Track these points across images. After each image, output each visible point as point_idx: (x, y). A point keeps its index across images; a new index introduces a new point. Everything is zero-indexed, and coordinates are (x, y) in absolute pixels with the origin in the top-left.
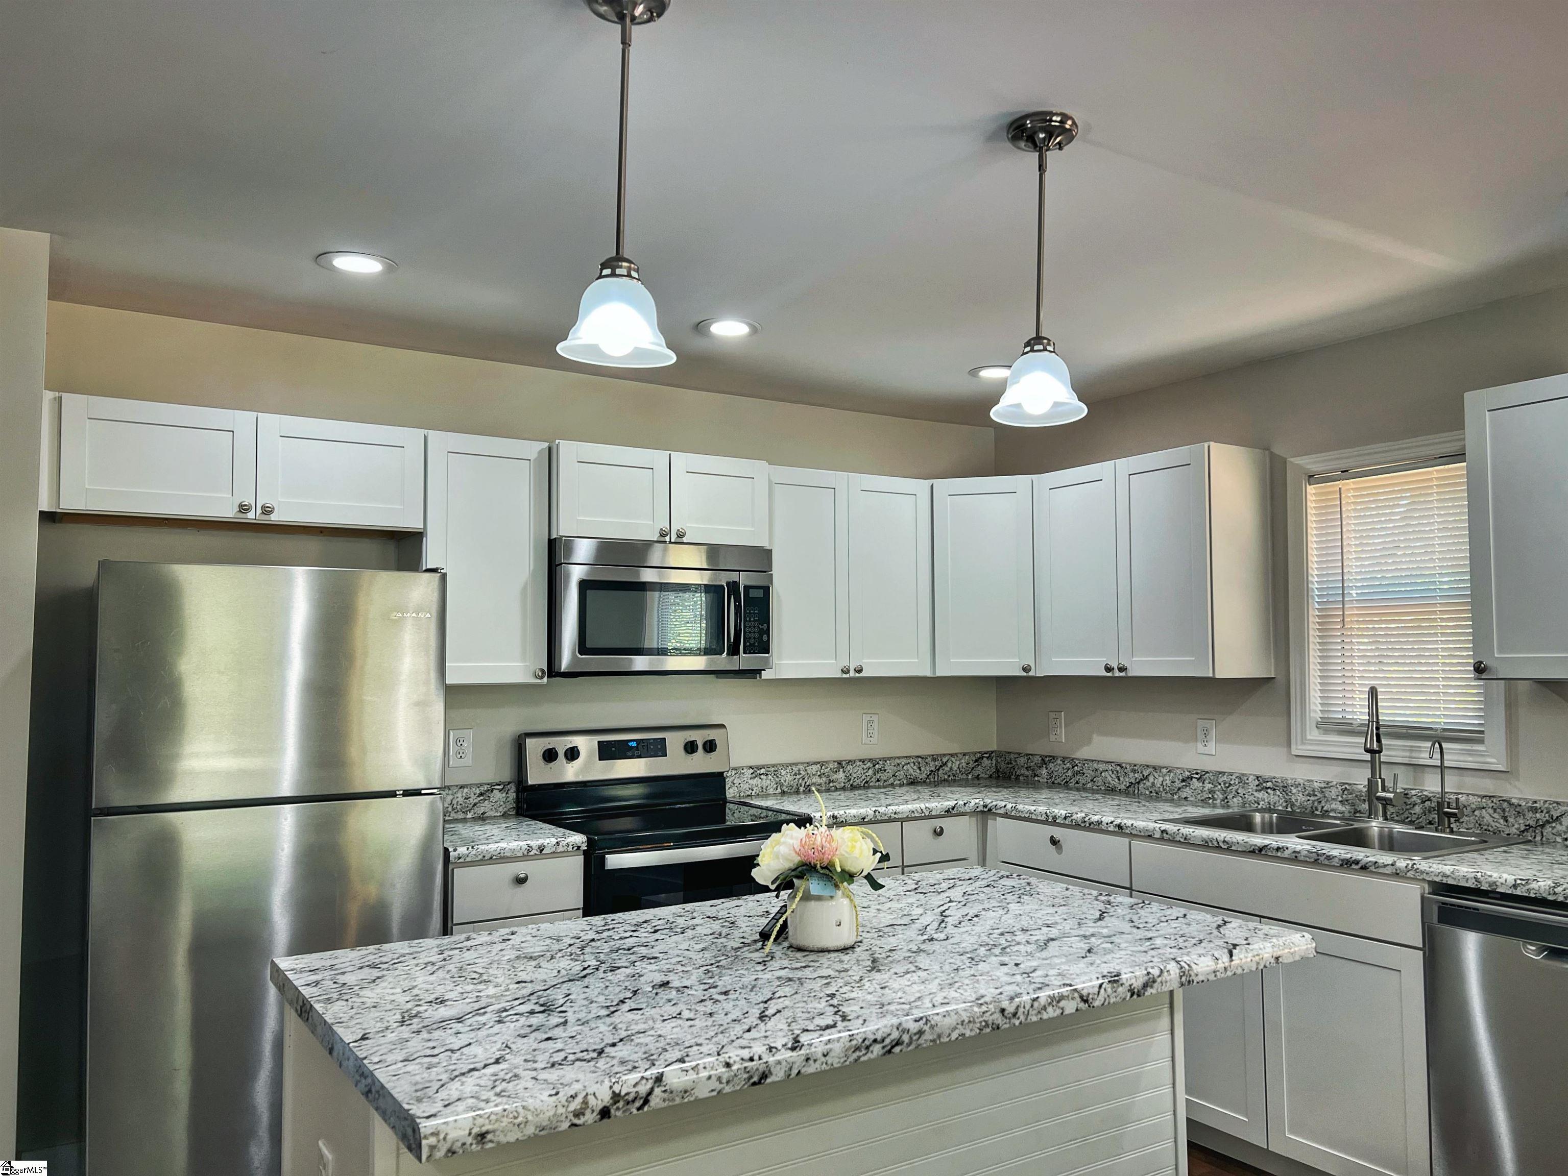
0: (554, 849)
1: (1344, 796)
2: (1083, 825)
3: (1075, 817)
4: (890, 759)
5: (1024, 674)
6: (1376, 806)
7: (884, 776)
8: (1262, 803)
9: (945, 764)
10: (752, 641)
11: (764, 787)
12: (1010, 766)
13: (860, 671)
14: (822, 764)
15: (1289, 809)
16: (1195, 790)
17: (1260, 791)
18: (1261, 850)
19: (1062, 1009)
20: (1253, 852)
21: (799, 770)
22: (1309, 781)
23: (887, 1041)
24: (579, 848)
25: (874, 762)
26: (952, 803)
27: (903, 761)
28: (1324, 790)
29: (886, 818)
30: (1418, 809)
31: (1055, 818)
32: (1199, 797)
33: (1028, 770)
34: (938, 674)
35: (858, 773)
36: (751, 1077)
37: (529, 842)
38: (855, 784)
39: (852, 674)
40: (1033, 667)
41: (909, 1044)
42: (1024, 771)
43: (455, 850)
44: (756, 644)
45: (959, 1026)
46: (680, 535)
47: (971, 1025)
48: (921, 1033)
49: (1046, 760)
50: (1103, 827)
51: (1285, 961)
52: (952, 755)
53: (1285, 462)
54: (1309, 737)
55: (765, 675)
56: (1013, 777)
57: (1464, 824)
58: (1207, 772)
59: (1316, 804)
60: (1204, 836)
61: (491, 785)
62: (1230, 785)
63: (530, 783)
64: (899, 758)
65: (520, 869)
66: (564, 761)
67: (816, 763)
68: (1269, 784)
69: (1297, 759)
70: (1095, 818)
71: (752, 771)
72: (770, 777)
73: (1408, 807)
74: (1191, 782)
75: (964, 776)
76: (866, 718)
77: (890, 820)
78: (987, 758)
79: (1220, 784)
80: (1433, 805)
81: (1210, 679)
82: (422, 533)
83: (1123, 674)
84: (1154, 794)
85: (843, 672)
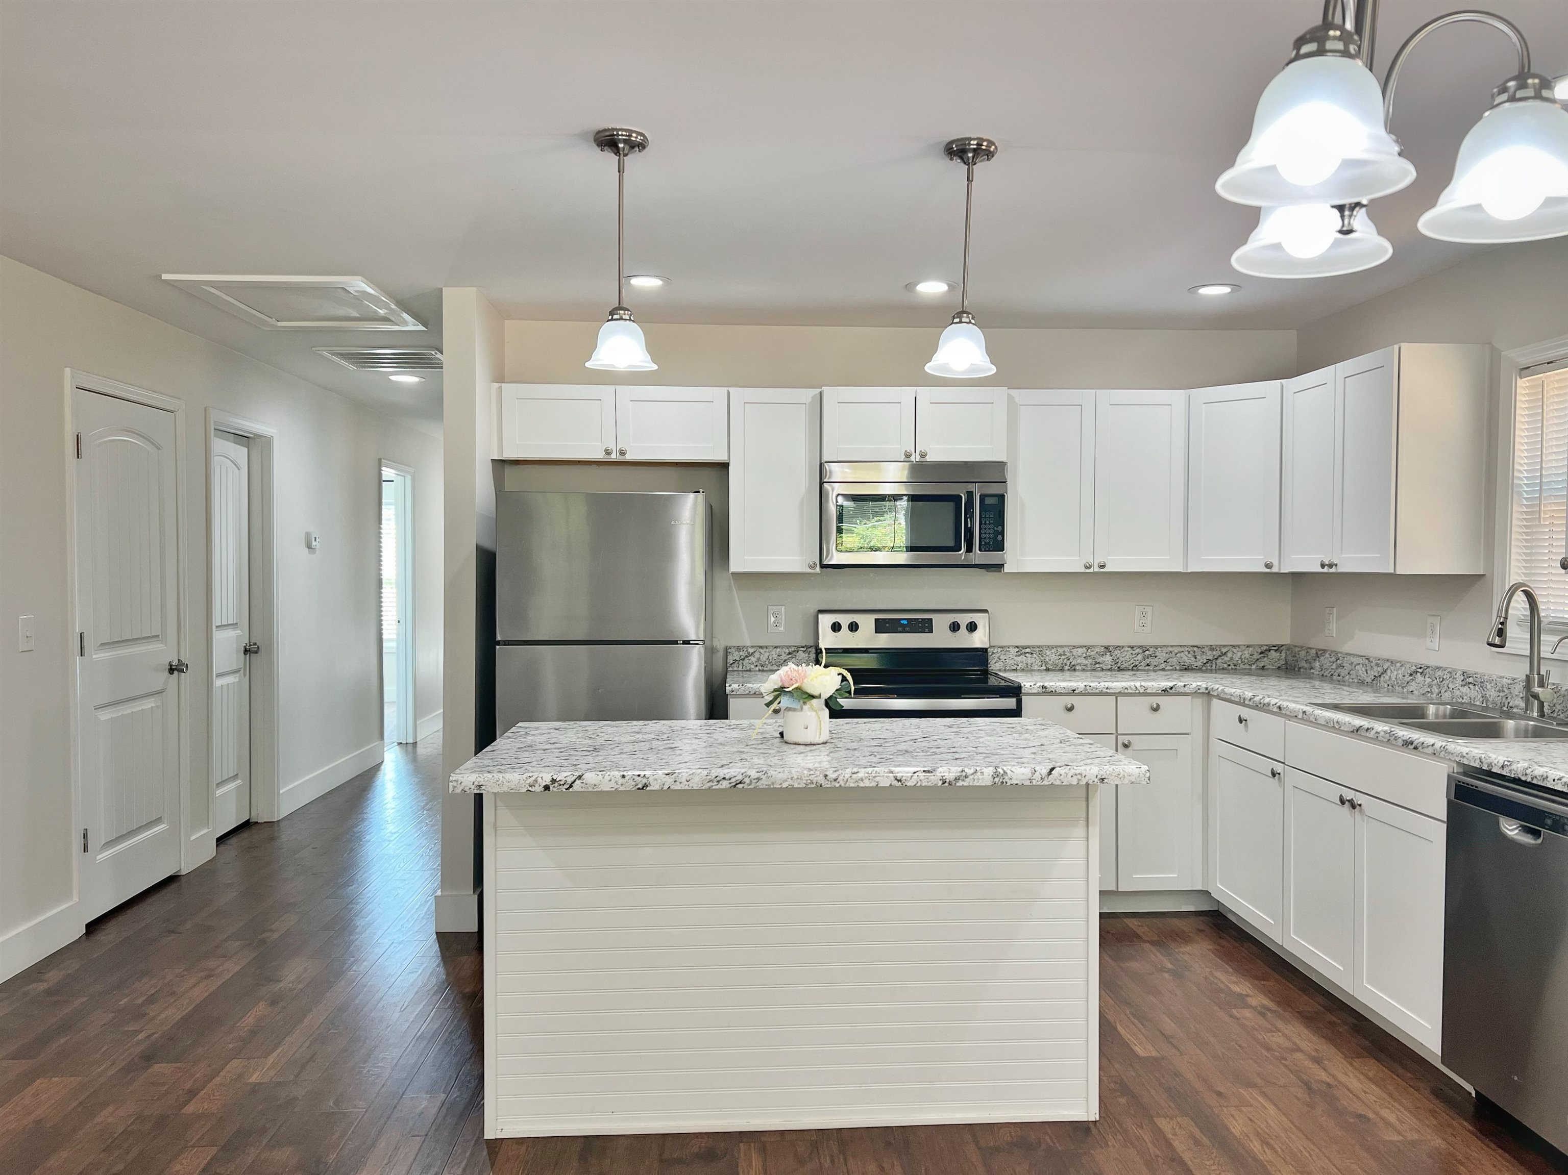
2: (1259, 706)
3: (1255, 699)
4: (1161, 647)
5: (1268, 570)
6: (1531, 702)
7: (1154, 662)
9: (1226, 655)
10: (987, 541)
11: (1029, 664)
12: (1295, 659)
13: (1102, 567)
14: (1088, 648)
16: (1419, 683)
19: (878, 783)
21: (1064, 652)
22: (1499, 677)
23: (734, 781)
25: (1144, 649)
26: (1171, 684)
27: (1177, 650)
28: (1510, 686)
29: (1097, 691)
31: (1244, 699)
32: (1421, 691)
33: (1306, 663)
34: (1192, 571)
35: (1126, 657)
36: (637, 785)
38: (1122, 667)
39: (1097, 569)
40: (1276, 563)
41: (750, 785)
42: (1303, 664)
44: (991, 543)
46: (923, 455)
50: (1269, 708)
52: (1233, 646)
53: (1500, 357)
55: (1007, 569)
58: (1429, 668)
59: (1504, 700)
61: (798, 647)
62: (1444, 680)
63: (822, 646)
64: (1172, 646)
66: (847, 632)
67: (1081, 647)
68: (1470, 680)
69: (1498, 655)
70: (1268, 700)
71: (1017, 650)
72: (1036, 656)
75: (1247, 666)
76: (1138, 609)
77: (1101, 694)
78: (1277, 651)
79: (1436, 679)
81: (1393, 576)
82: (728, 463)
83: (1333, 570)
84: (1390, 687)
85: (1086, 567)
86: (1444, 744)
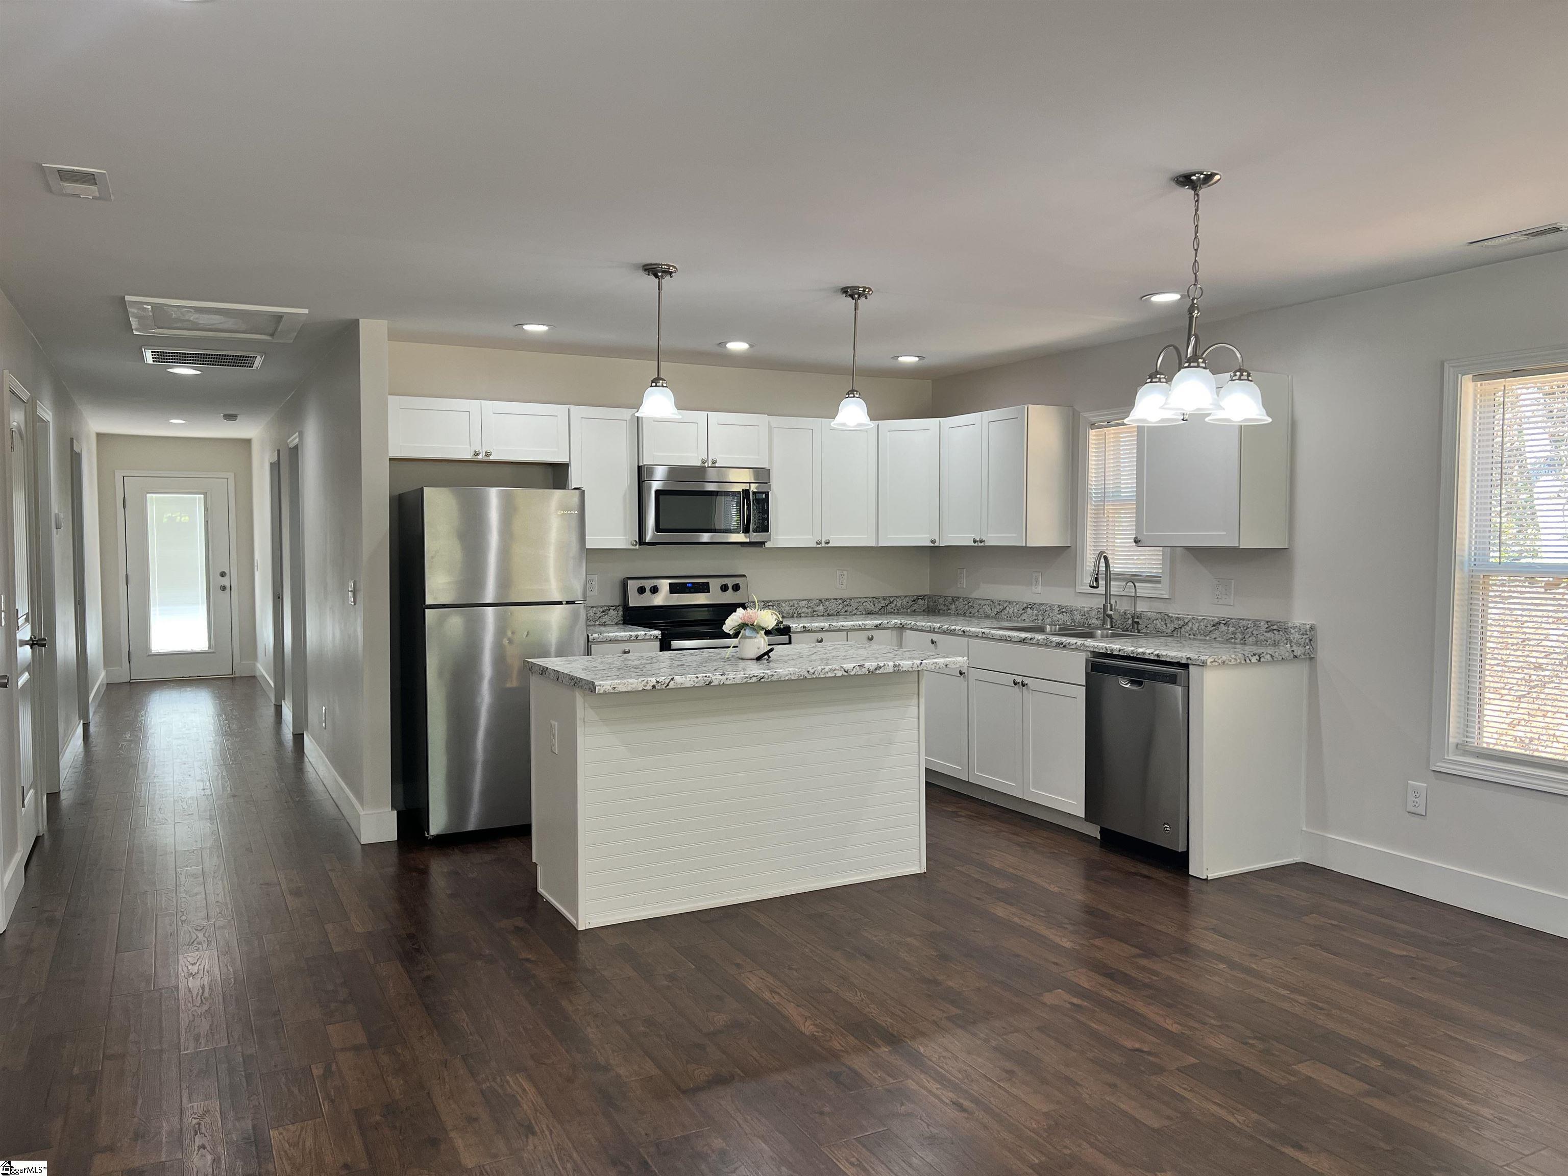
0: (643, 637)
2: (947, 632)
3: (944, 627)
4: (855, 598)
5: (932, 545)
7: (850, 609)
9: (892, 603)
10: (758, 525)
12: (935, 603)
13: (827, 543)
14: (809, 600)
16: (1028, 614)
17: (1059, 614)
18: (1023, 640)
19: (836, 674)
21: (794, 604)
22: (1083, 607)
24: (657, 637)
25: (843, 600)
26: (880, 622)
27: (863, 601)
28: (1089, 612)
29: (837, 629)
31: (934, 628)
32: (1030, 619)
33: (945, 606)
34: (879, 545)
35: (833, 606)
37: (631, 634)
38: (830, 613)
39: (823, 545)
40: (937, 540)
42: (942, 607)
43: (592, 635)
44: (761, 527)
46: (714, 462)
49: (955, 599)
50: (956, 633)
52: (897, 597)
53: (1080, 416)
54: (1083, 582)
55: (767, 545)
56: (937, 610)
58: (1035, 604)
59: (1084, 620)
60: (1000, 634)
61: (609, 606)
62: (1045, 611)
63: (630, 605)
64: (860, 598)
65: (626, 647)
66: (650, 593)
68: (1064, 610)
69: (1080, 594)
75: (905, 610)
76: (839, 573)
77: (839, 630)
78: (922, 599)
81: (1026, 547)
82: (568, 464)
83: (982, 544)
84: (1009, 618)
85: (817, 543)
86: (1082, 642)
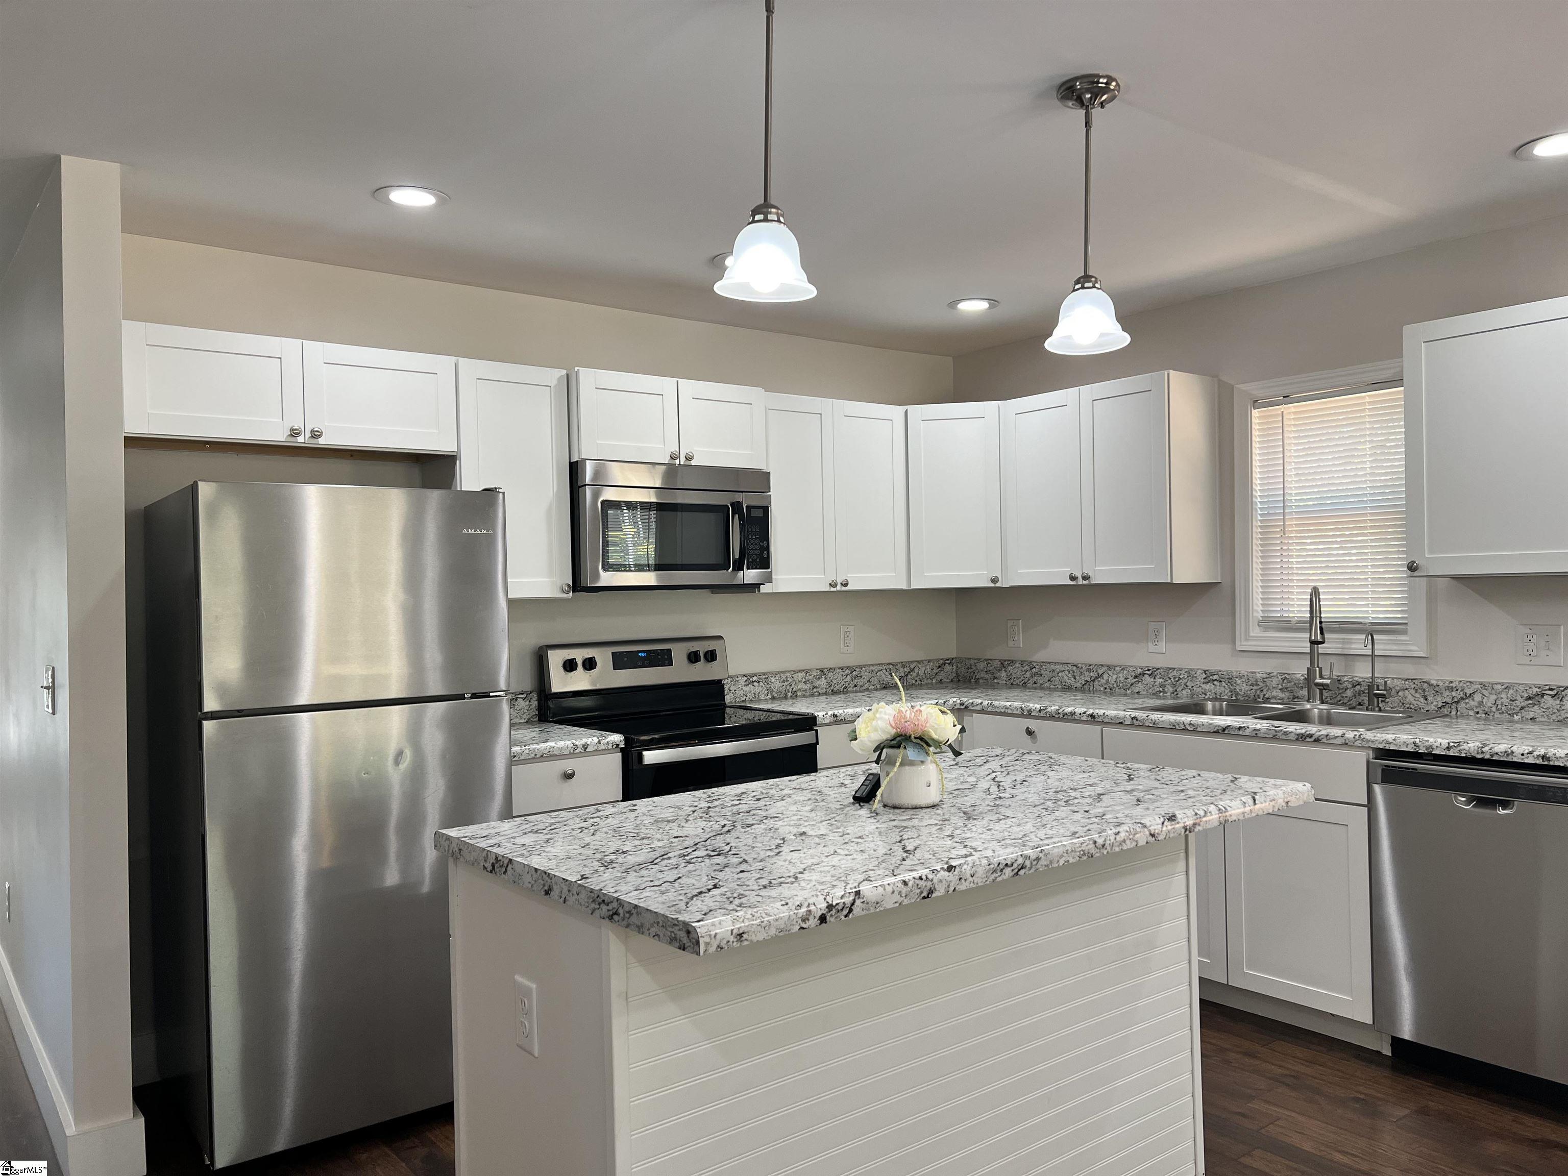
0: (596, 747)
1: (1284, 685)
2: (1057, 716)
3: (1049, 709)
4: (865, 666)
5: (992, 585)
6: (1314, 691)
7: (860, 682)
8: (1208, 694)
9: (912, 670)
10: (754, 557)
11: (757, 694)
12: (970, 670)
14: (806, 672)
15: (1234, 698)
16: (1147, 684)
17: (1207, 683)
18: (1224, 730)
19: (1137, 841)
20: (1217, 732)
21: (787, 678)
22: (1252, 673)
23: (1015, 865)
24: (618, 745)
25: (851, 669)
27: (877, 668)
28: (1265, 680)
30: (1349, 693)
31: (1030, 711)
32: (1150, 691)
33: (987, 674)
34: (913, 587)
35: (838, 679)
36: (922, 893)
37: (574, 741)
38: (835, 689)
39: (839, 588)
40: (1002, 579)
41: (1030, 868)
42: (983, 675)
44: (758, 560)
45: (1065, 855)
46: (690, 457)
47: (1073, 853)
48: (1038, 859)
49: (1004, 664)
50: (1076, 717)
51: (1292, 805)
53: (1232, 388)
54: (1252, 634)
55: (764, 589)
56: (973, 680)
57: (1390, 704)
58: (1158, 669)
59: (1258, 692)
60: (1171, 720)
61: (516, 692)
62: (1180, 679)
63: (553, 691)
64: (873, 665)
65: (568, 765)
66: (584, 670)
67: (801, 671)
68: (1215, 677)
69: (1242, 654)
70: (1069, 710)
71: (746, 679)
72: (761, 684)
73: (1341, 691)
74: (1143, 678)
75: (930, 681)
76: (845, 629)
78: (949, 664)
79: (1170, 679)
80: (1363, 689)
81: (1171, 584)
82: (455, 456)
83: (1085, 582)
84: (1109, 690)
85: (831, 586)
